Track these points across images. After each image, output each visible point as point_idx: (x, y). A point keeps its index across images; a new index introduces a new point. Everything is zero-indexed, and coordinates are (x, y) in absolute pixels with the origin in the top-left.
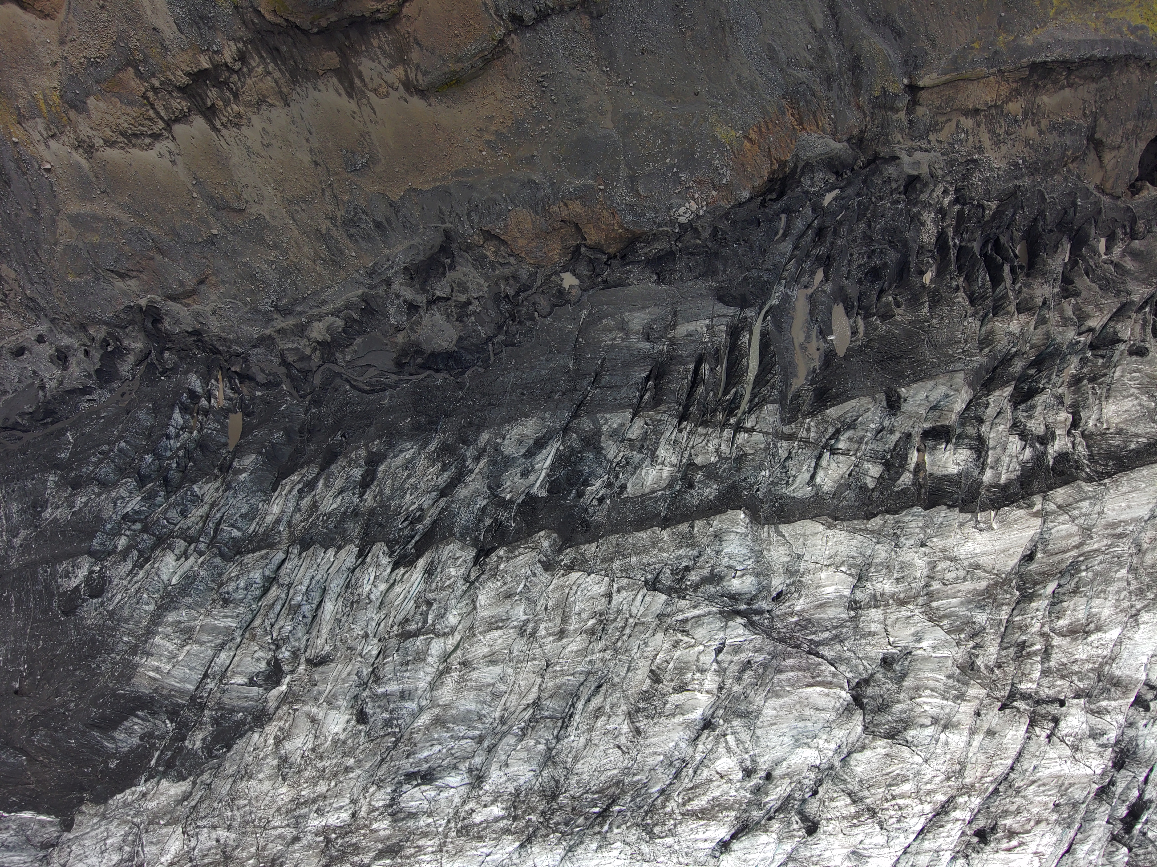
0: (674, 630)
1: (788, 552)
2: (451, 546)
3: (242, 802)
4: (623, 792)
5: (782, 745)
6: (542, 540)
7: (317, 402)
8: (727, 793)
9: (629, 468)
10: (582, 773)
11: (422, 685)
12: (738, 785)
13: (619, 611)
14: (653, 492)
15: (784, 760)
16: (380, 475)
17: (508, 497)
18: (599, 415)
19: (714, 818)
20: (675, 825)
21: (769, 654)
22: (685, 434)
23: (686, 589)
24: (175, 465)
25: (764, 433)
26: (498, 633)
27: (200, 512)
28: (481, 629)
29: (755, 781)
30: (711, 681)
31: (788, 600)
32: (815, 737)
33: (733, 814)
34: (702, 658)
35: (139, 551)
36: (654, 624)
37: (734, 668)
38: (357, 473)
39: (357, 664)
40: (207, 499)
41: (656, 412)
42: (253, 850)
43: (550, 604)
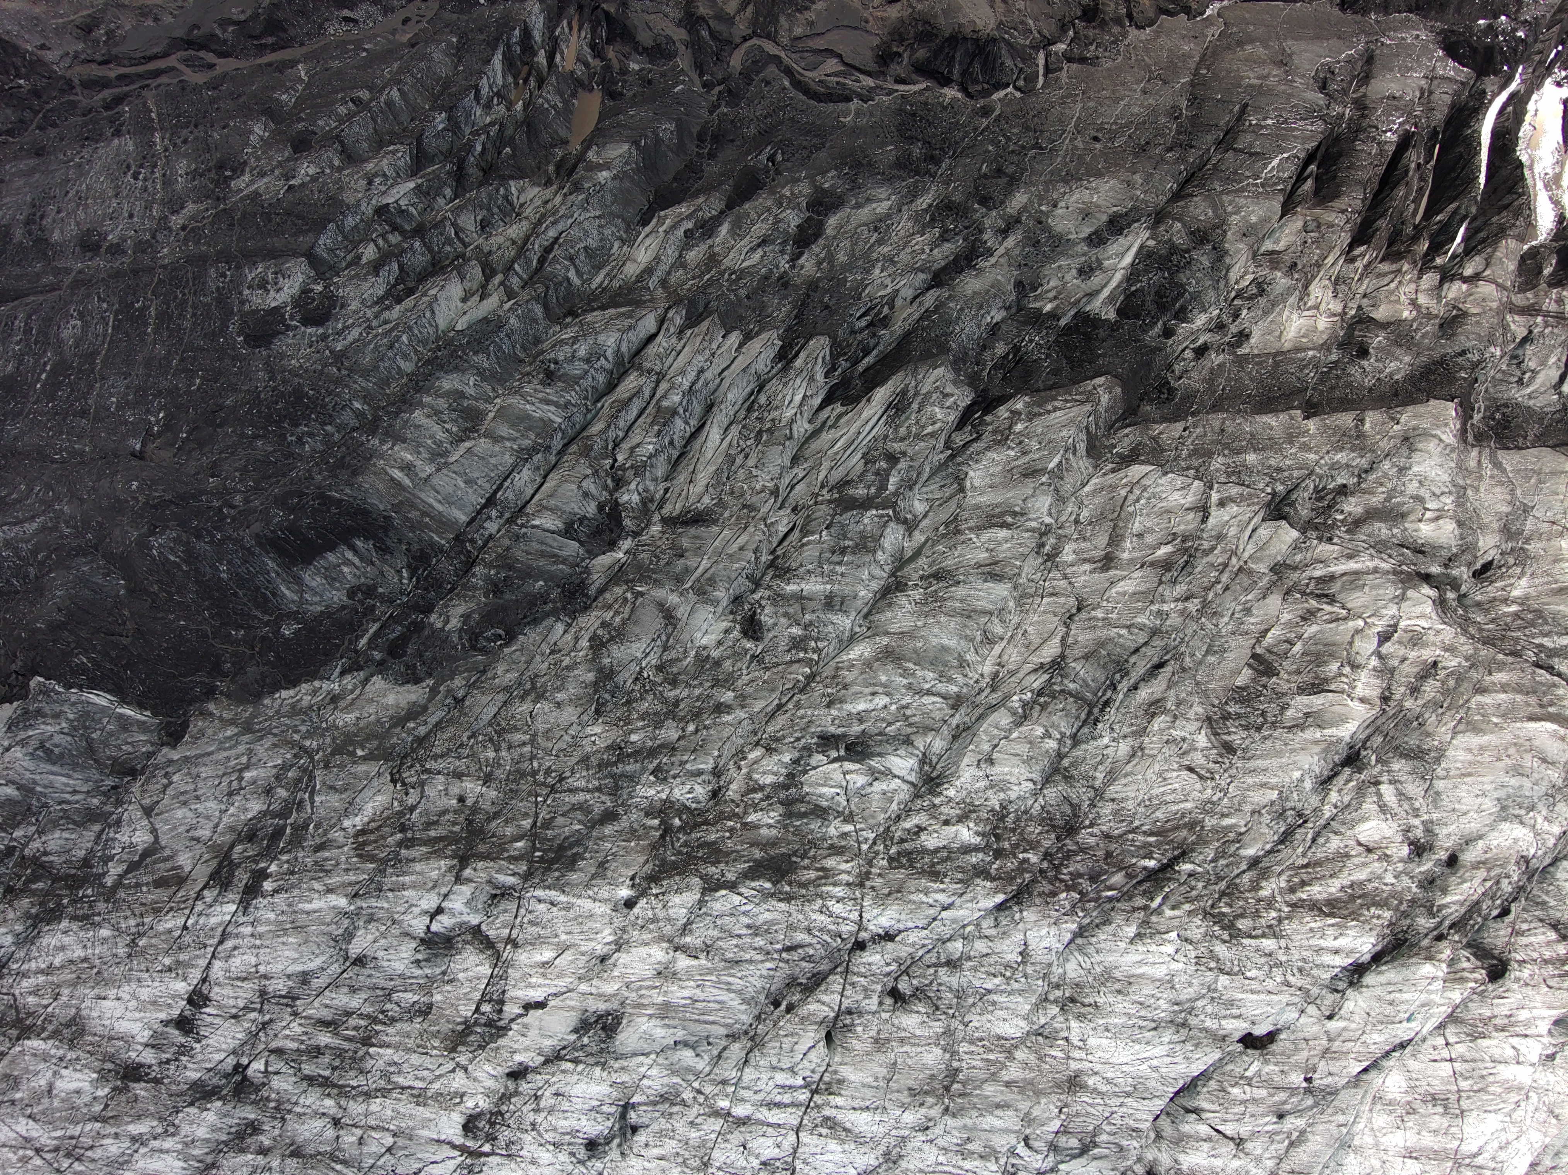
0: (1303, 593)
1: (1508, 498)
2: (940, 371)
3: (517, 737)
4: (1202, 841)
5: (1480, 811)
6: (1100, 391)
7: (733, 96)
8: (1379, 877)
9: (1262, 301)
10: (1124, 800)
11: (865, 593)
12: (1400, 866)
13: (1220, 537)
14: (1298, 350)
15: (1480, 837)
16: (829, 231)
17: (1048, 307)
18: (1225, 198)
19: (1354, 915)
20: (1280, 920)
21: (1467, 659)
22: (1360, 264)
23: (1334, 526)
24: (479, 148)
25: (1498, 285)
26: (1003, 533)
27: (515, 231)
28: (972, 523)
29: (1427, 866)
30: (1367, 684)
31: (1501, 578)
32: (1532, 808)
33: (1387, 914)
34: (1357, 644)
35: (401, 268)
36: (1266, 580)
37: (1408, 671)
38: (793, 219)
39: (754, 535)
40: (528, 211)
41: (1326, 209)
42: (527, 823)
43: (1085, 514)
